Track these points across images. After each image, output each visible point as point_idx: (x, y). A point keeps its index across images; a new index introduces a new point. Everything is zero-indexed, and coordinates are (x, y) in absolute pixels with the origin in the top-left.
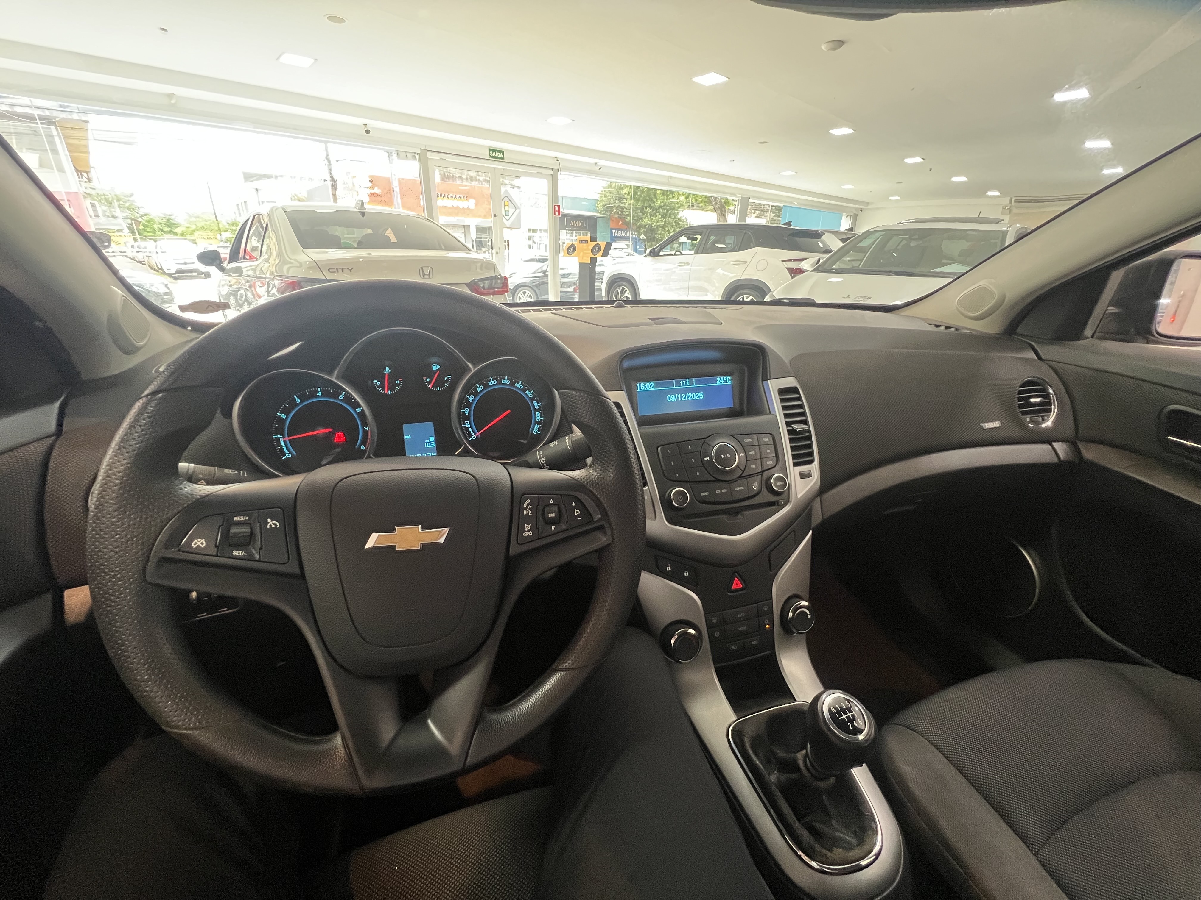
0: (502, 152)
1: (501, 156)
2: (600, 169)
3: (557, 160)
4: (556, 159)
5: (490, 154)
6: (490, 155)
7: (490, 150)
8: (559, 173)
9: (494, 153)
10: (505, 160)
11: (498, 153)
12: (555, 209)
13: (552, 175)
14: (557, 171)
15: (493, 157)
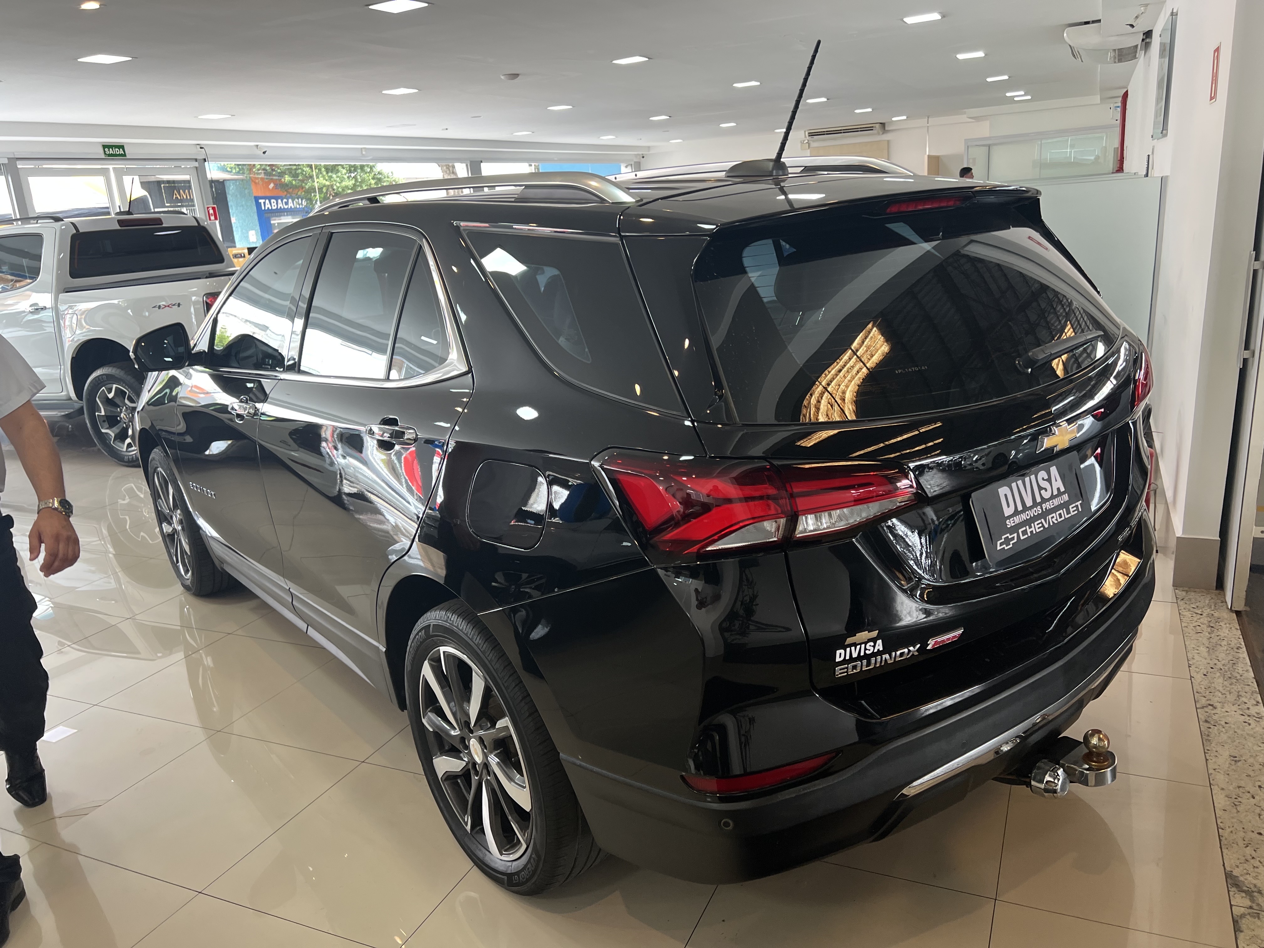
0: (122, 147)
1: (122, 152)
2: (264, 153)
3: (201, 148)
4: (199, 147)
5: (105, 151)
6: (105, 154)
7: (105, 147)
8: (206, 163)
9: (111, 149)
10: (128, 157)
11: (116, 149)
12: (209, 212)
13: (196, 168)
14: (203, 161)
15: (109, 155)
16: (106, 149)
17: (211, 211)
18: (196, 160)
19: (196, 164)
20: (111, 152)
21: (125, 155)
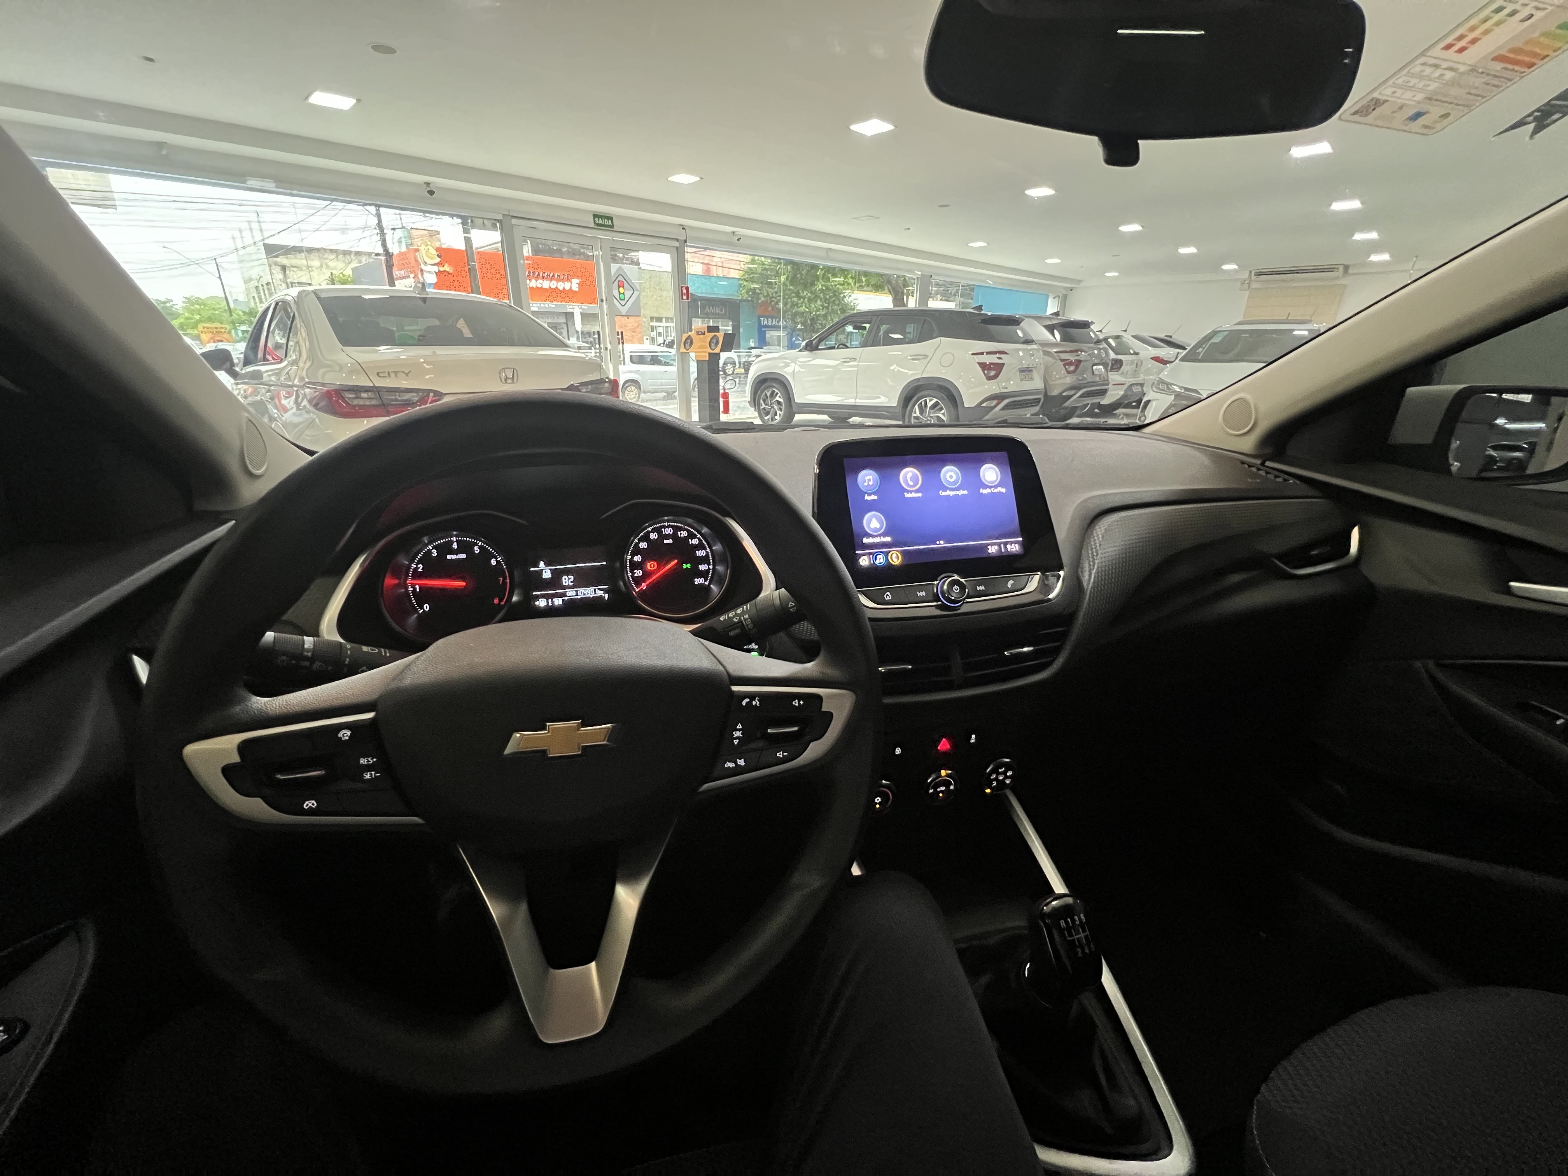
0: (611, 219)
1: (610, 223)
2: (739, 240)
3: (683, 229)
4: (681, 227)
5: (594, 220)
6: (595, 223)
7: (595, 216)
8: (686, 244)
9: (600, 219)
10: (615, 229)
11: (606, 220)
12: (682, 291)
13: (677, 248)
14: (683, 242)
15: (599, 225)
16: (596, 219)
17: (685, 291)
18: (677, 240)
19: (677, 244)
20: (601, 222)
21: (612, 226)
